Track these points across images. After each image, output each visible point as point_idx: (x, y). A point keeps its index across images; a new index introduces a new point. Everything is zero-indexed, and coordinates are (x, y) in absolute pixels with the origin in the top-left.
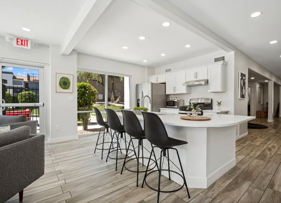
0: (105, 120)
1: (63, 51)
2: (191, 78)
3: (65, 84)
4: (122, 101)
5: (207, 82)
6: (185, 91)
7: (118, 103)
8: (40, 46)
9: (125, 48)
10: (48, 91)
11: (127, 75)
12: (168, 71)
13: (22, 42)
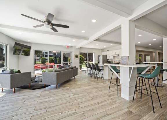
0: (88, 66)
1: (77, 48)
2: (114, 54)
3: (77, 56)
4: (92, 61)
5: (119, 55)
6: (112, 58)
7: (91, 61)
8: (71, 47)
9: (97, 44)
10: (73, 57)
11: (94, 53)
12: (108, 51)
13: (68, 47)
